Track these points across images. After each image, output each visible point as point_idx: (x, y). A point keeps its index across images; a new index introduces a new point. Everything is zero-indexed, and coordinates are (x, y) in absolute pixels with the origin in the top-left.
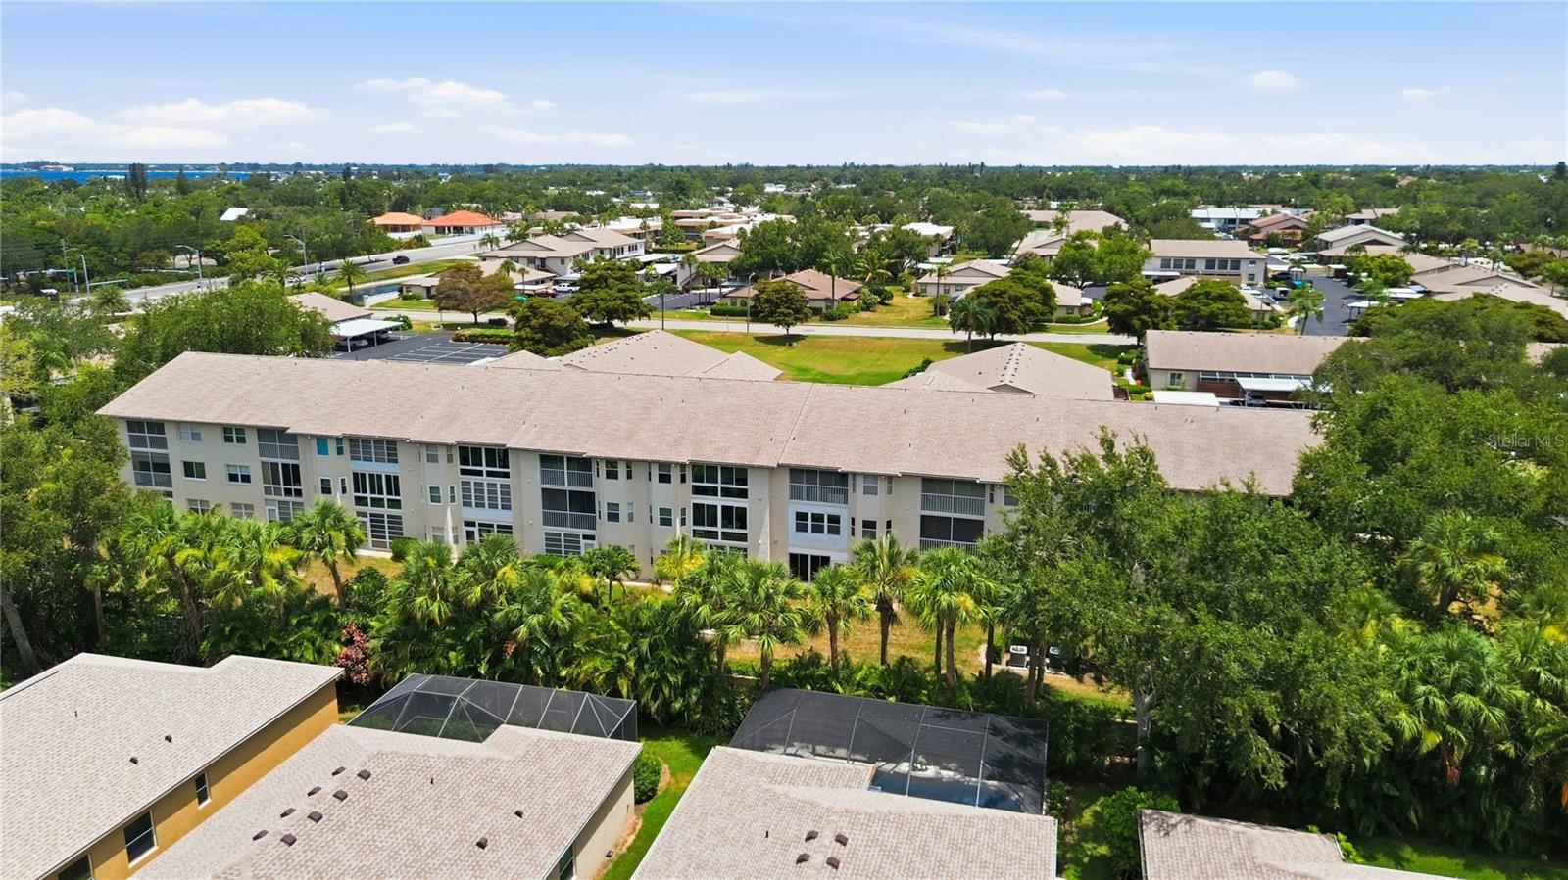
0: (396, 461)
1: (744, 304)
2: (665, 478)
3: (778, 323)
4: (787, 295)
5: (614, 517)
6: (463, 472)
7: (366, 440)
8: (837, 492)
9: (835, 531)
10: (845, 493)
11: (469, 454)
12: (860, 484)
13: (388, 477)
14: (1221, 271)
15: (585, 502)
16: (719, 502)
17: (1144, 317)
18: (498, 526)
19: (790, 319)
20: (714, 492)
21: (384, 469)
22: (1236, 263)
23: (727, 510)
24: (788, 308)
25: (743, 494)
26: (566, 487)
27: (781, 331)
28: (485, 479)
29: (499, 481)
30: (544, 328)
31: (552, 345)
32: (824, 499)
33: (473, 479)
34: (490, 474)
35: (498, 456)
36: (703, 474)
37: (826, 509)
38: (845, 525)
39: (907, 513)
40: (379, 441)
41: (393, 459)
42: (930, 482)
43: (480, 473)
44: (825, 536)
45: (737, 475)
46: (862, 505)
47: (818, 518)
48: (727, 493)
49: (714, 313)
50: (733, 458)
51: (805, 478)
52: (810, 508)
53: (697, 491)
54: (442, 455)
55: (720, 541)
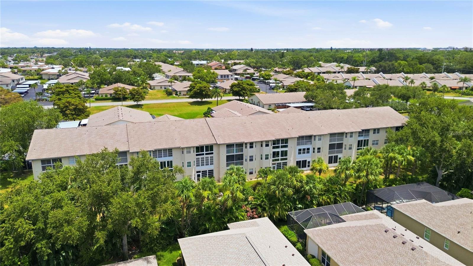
0: (172, 156)
1: (106, 96)
2: (267, 145)
3: (135, 101)
4: (137, 91)
5: (251, 160)
6: (197, 155)
7: (160, 151)
8: (309, 141)
9: (308, 152)
10: (311, 141)
11: (199, 149)
12: (317, 138)
13: (168, 162)
15: (240, 157)
16: (280, 150)
18: (209, 171)
20: (278, 147)
21: (166, 159)
23: (282, 152)
24: (138, 96)
25: (286, 146)
26: (235, 154)
28: (205, 156)
29: (209, 156)
31: (78, 115)
32: (306, 144)
33: (200, 157)
34: (206, 154)
35: (210, 148)
36: (276, 142)
37: (306, 147)
38: (311, 150)
39: (325, 144)
40: (165, 150)
41: (171, 155)
42: (332, 135)
43: (203, 154)
44: (306, 154)
45: (285, 141)
46: (317, 144)
47: (304, 149)
48: (282, 147)
50: (285, 136)
51: (302, 139)
52: (302, 147)
53: (274, 148)
54: (192, 150)
55: (280, 161)
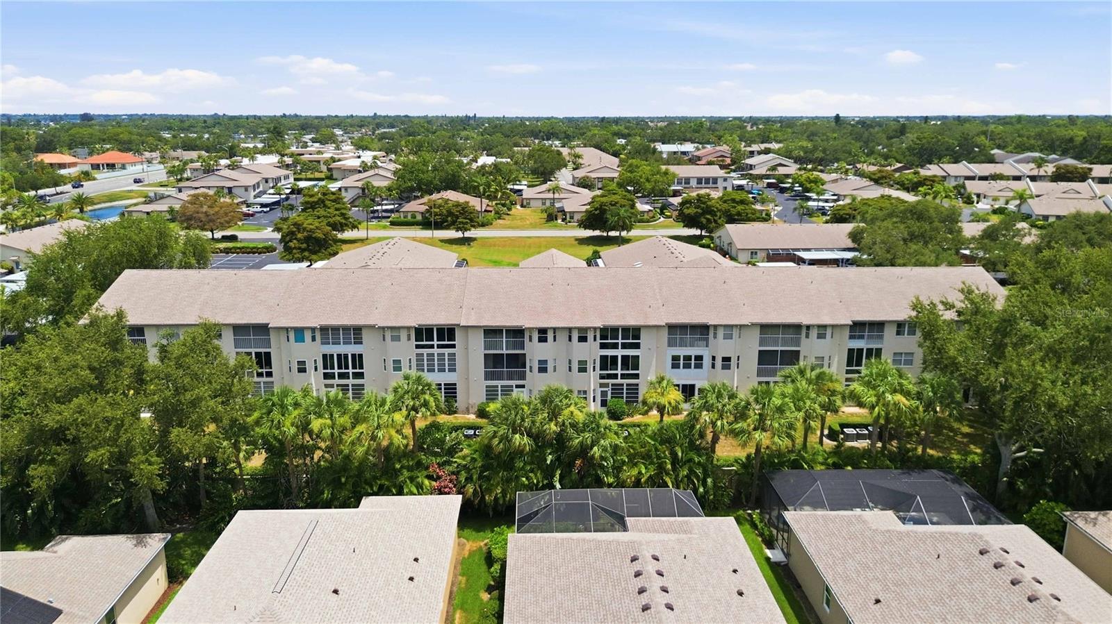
0: (361, 343)
1: (413, 216)
2: (583, 339)
3: (458, 230)
4: (463, 209)
5: (543, 369)
6: (418, 347)
7: (335, 329)
8: (700, 339)
9: (699, 366)
10: (707, 340)
11: (423, 334)
12: (721, 333)
13: (354, 356)
14: (707, 186)
15: (517, 362)
16: (619, 353)
17: (709, 217)
18: (445, 384)
19: (468, 226)
20: (615, 346)
21: (350, 349)
22: (715, 180)
23: (625, 358)
24: (465, 218)
25: (637, 346)
26: (505, 352)
27: (459, 235)
28: (436, 351)
29: (447, 351)
30: (308, 239)
32: (692, 345)
33: (425, 351)
34: (439, 346)
35: (447, 333)
36: (608, 334)
37: (693, 352)
38: (707, 362)
39: (749, 349)
40: (346, 329)
41: (359, 341)
42: (765, 328)
43: (432, 346)
44: (693, 371)
45: (633, 334)
46: (722, 346)
47: (688, 358)
48: (625, 346)
49: (393, 224)
50: (631, 321)
51: (677, 331)
52: (682, 352)
53: (603, 346)
54: (404, 335)
55: (619, 381)
